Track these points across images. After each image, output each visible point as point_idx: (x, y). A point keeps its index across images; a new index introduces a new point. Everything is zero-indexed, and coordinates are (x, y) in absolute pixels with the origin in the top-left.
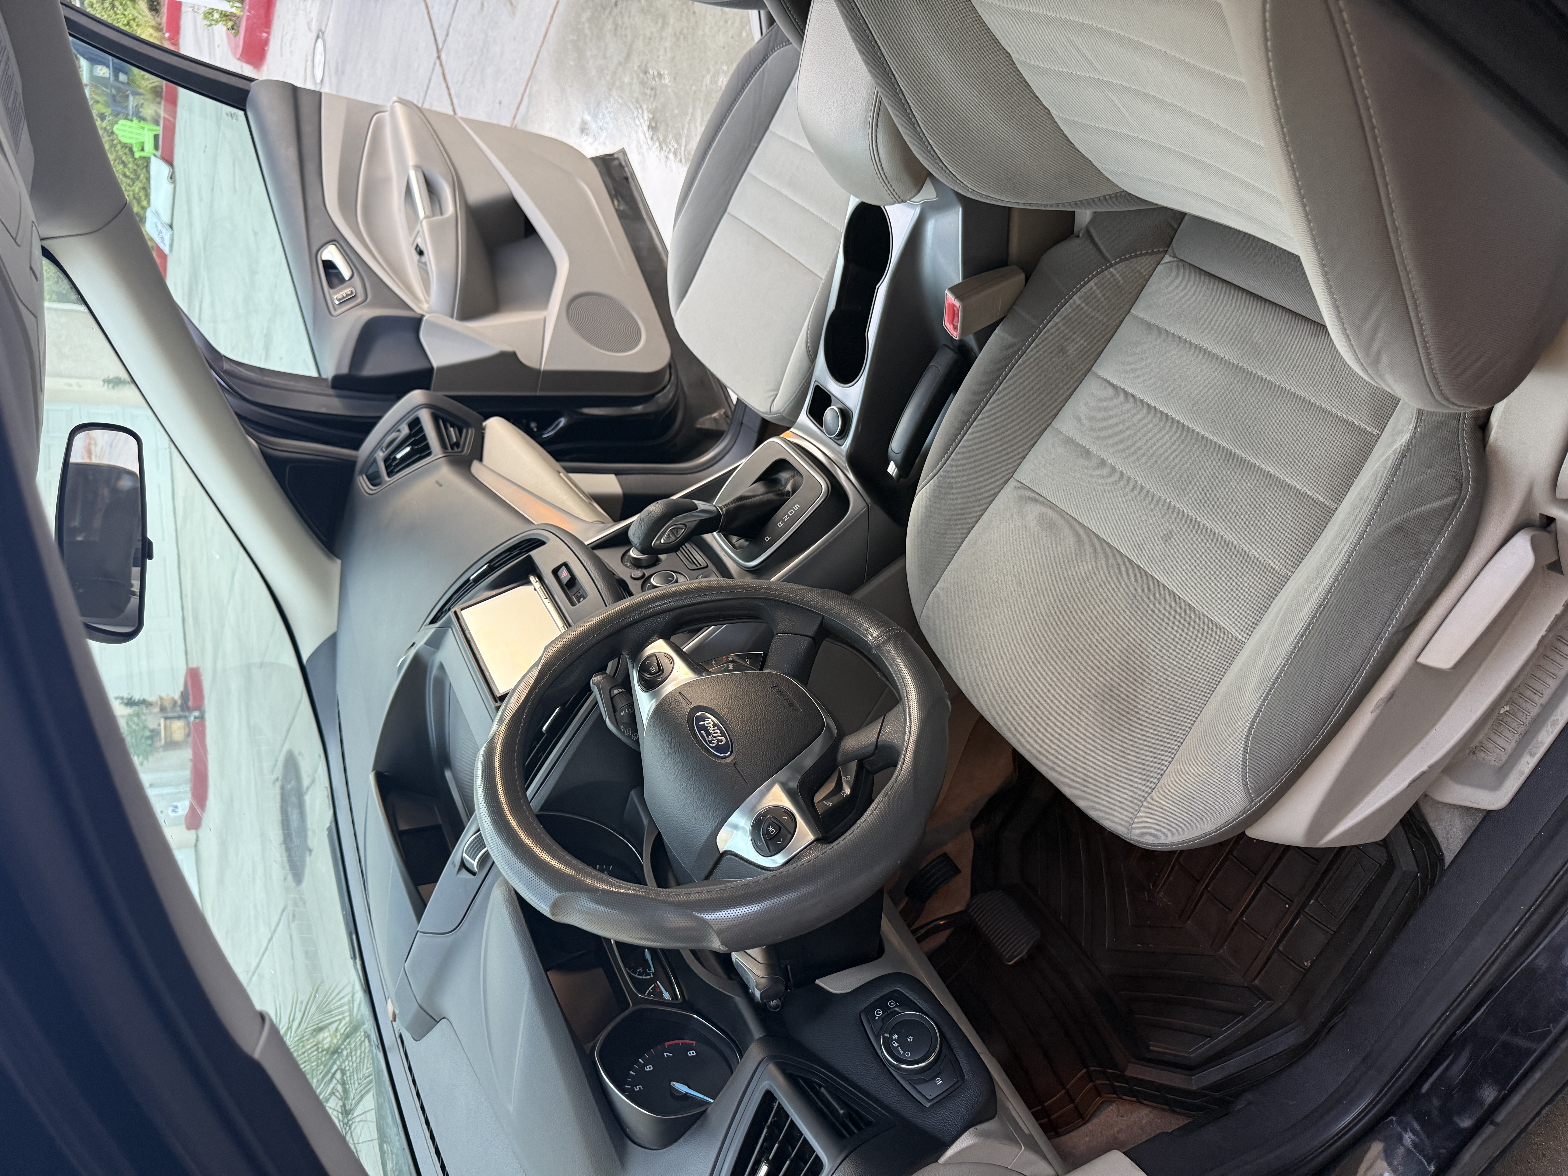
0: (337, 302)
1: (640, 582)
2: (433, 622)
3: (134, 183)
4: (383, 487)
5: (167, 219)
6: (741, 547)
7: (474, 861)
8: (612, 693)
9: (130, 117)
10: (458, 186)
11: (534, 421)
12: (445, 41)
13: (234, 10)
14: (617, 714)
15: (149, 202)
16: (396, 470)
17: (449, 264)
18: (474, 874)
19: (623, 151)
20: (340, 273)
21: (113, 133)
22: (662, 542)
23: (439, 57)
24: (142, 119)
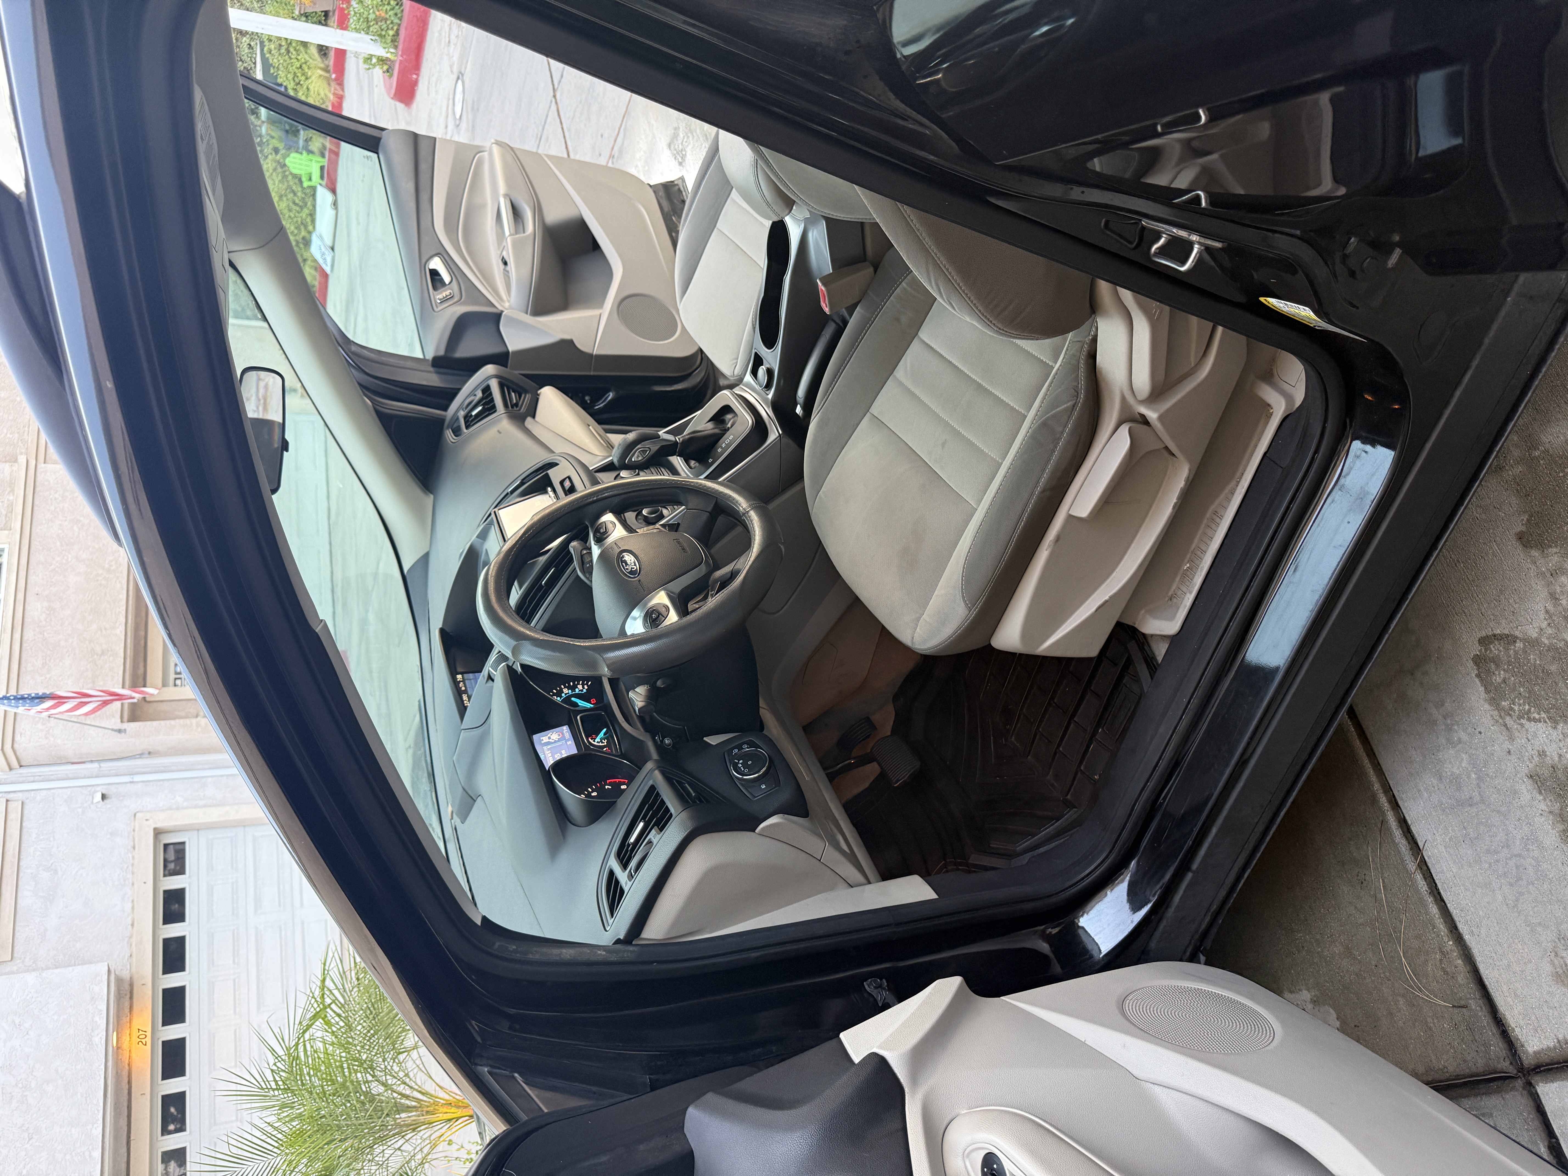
0: (439, 301)
2: (483, 523)
3: (302, 210)
4: (462, 438)
5: (329, 243)
6: (693, 466)
7: (496, 672)
8: (583, 553)
9: (300, 150)
10: (538, 210)
11: (588, 395)
12: (560, 82)
13: (389, 55)
14: (584, 566)
15: (314, 227)
16: (472, 424)
17: (526, 271)
19: (682, 179)
20: (442, 279)
21: (285, 165)
22: (633, 460)
23: (555, 96)
24: (310, 152)
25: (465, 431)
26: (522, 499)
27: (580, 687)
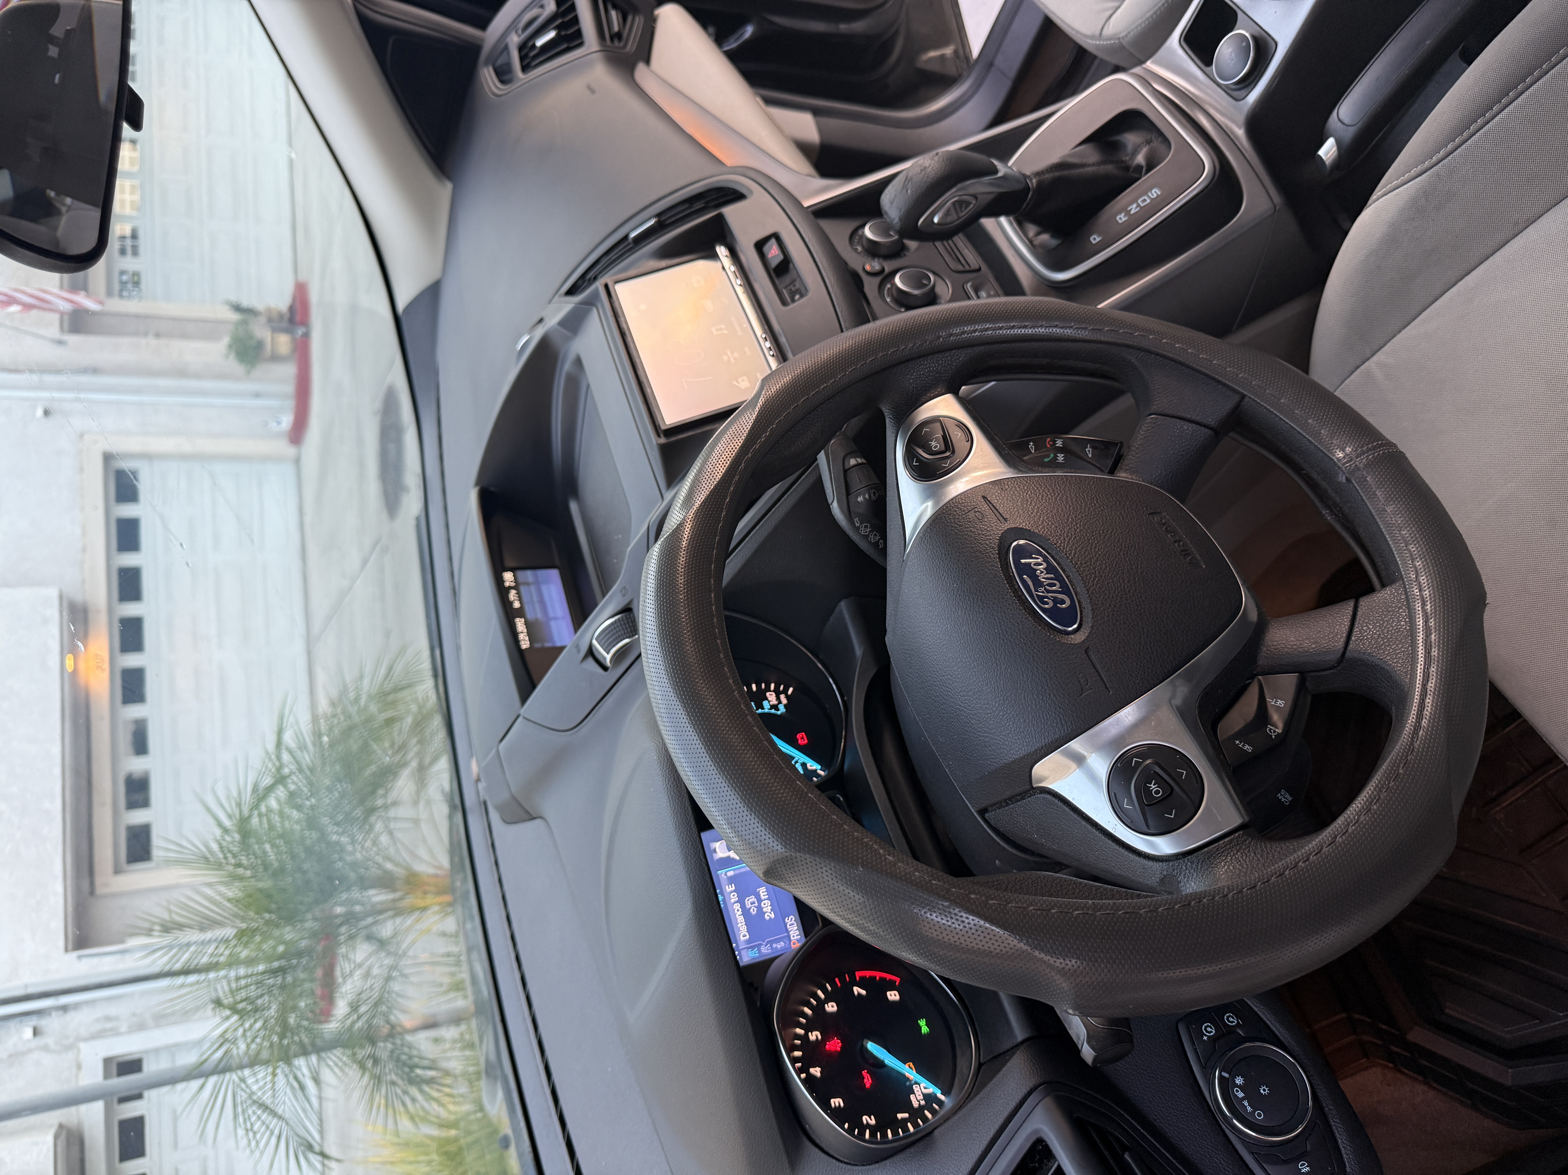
1: (877, 280)
2: (571, 292)
4: (513, 88)
6: (1042, 246)
7: (608, 653)
8: (846, 463)
14: (851, 497)
16: (534, 64)
18: (605, 668)
22: (936, 220)
25: (519, 74)
26: (664, 263)
27: (771, 697)
